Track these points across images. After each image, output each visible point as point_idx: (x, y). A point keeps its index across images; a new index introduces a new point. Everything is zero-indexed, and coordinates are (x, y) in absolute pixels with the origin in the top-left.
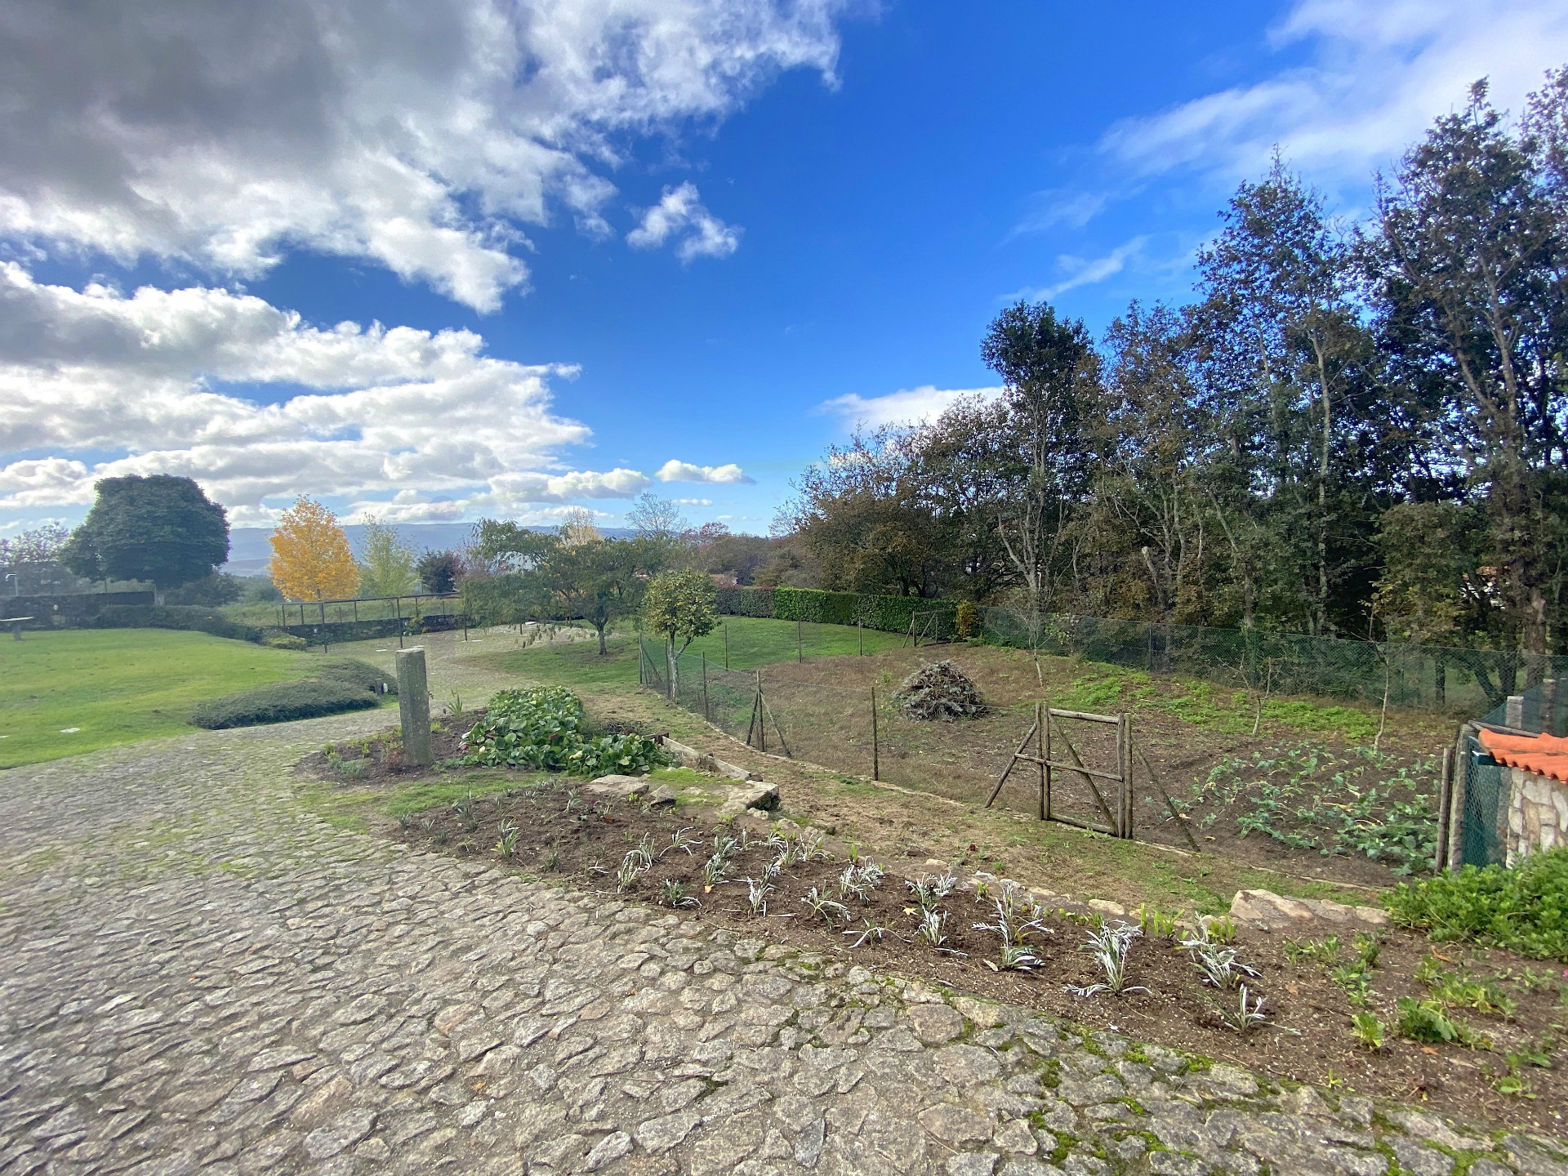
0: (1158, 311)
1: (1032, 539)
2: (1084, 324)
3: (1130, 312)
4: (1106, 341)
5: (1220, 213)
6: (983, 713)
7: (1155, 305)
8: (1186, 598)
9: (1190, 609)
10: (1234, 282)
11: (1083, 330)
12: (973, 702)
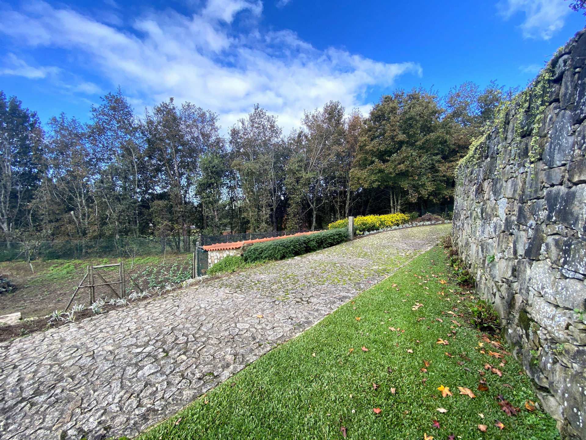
0: (74, 121)
1: (5, 207)
2: (38, 114)
3: (61, 116)
4: (48, 124)
5: (101, 98)
6: (15, 289)
7: (72, 118)
8: (93, 231)
9: (96, 234)
10: (104, 122)
11: (36, 117)
12: (9, 286)
